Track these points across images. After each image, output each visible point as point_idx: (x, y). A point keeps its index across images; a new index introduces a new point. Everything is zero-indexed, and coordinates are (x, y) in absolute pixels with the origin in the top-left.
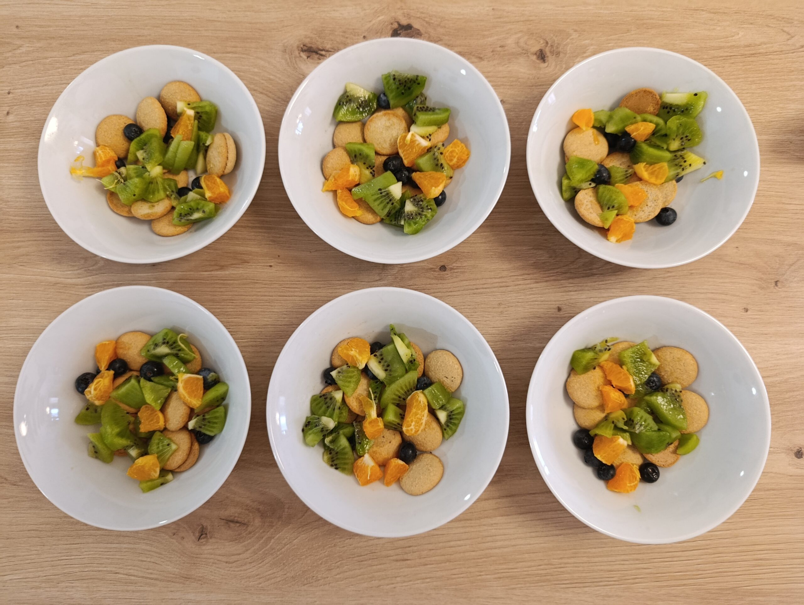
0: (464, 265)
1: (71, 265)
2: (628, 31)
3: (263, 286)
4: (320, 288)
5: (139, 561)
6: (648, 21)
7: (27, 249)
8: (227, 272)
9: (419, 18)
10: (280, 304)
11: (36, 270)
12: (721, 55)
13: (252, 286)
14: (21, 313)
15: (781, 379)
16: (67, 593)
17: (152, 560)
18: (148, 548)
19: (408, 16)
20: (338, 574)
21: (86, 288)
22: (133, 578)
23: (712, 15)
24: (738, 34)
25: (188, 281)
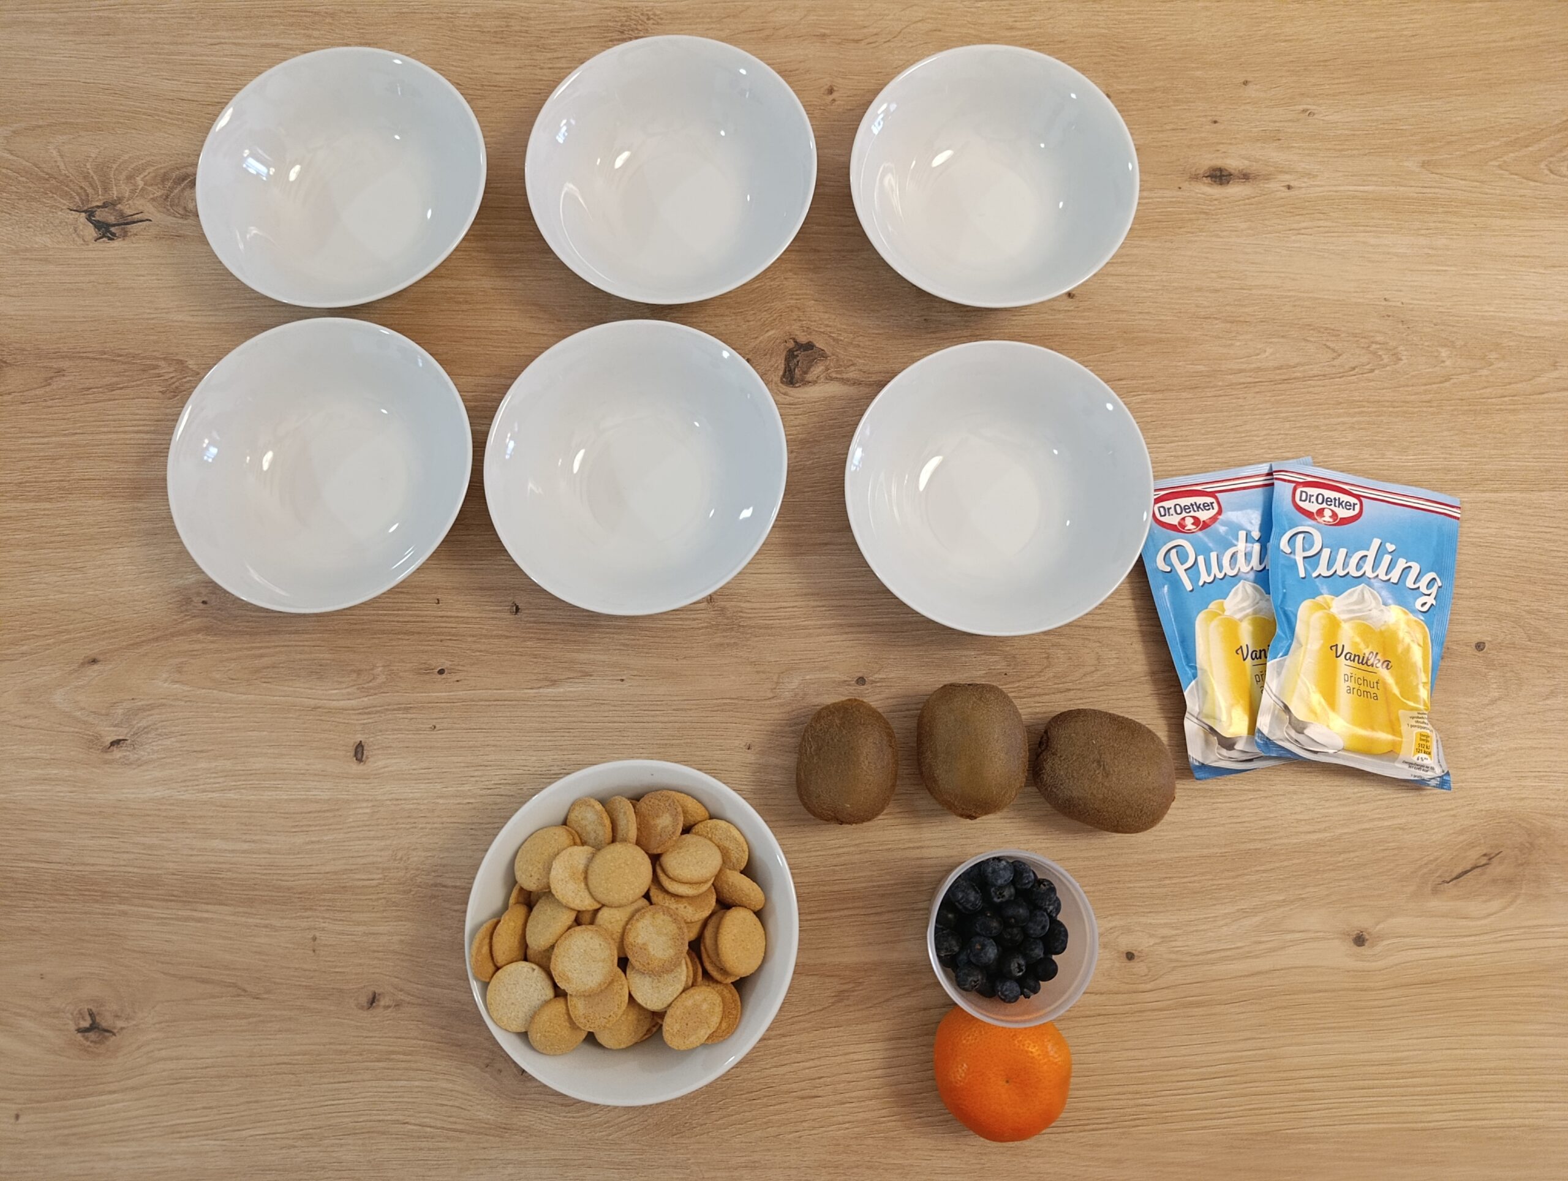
0: (890, 676)
1: (337, 681)
2: (1113, 349)
3: (614, 708)
4: (691, 710)
5: (437, 1105)
6: (1140, 334)
7: (273, 658)
8: (562, 690)
9: (823, 333)
10: (635, 734)
11: (286, 688)
12: (1242, 380)
13: (595, 709)
14: (264, 751)
15: (1332, 834)
16: (334, 1155)
17: (456, 1104)
18: (450, 1086)
19: (808, 330)
20: (721, 1118)
21: (360, 714)
22: (429, 1129)
23: (1228, 325)
24: (1265, 351)
25: (506, 703)
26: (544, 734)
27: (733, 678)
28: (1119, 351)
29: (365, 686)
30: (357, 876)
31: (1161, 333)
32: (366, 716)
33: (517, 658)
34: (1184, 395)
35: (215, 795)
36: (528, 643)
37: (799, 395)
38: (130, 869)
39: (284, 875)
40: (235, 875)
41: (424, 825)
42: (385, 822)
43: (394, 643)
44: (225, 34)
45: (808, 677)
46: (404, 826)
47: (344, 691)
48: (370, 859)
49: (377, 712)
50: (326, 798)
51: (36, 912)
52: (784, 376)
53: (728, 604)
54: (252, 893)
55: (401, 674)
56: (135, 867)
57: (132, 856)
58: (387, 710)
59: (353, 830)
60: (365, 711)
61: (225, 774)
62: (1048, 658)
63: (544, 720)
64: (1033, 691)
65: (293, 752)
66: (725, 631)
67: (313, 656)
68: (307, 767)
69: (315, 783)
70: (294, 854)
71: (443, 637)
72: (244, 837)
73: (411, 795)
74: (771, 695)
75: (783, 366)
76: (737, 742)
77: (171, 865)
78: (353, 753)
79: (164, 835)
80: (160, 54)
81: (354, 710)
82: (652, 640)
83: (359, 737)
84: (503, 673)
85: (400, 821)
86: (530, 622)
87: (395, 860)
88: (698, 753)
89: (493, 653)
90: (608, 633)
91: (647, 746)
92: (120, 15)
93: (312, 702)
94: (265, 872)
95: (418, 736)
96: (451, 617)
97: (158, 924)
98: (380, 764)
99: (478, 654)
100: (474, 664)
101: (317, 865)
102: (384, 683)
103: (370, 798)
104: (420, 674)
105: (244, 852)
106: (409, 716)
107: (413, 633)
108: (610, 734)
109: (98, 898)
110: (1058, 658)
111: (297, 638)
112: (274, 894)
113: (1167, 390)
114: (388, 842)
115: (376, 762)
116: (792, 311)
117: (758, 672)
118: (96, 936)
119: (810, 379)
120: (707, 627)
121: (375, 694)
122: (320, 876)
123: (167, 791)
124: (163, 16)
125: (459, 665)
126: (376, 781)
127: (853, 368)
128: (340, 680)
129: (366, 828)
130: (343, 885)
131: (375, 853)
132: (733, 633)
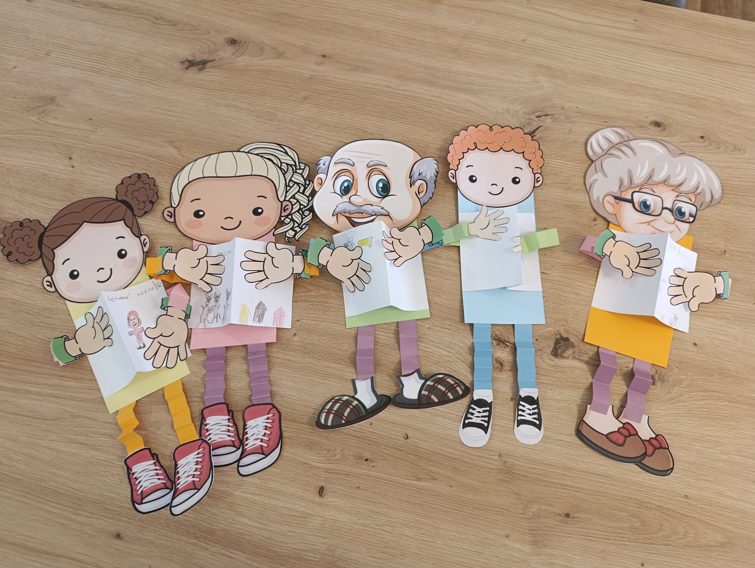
26: (410, 505)
27: (505, 498)
28: (715, 377)
29: (330, 458)
30: (309, 554)
31: (736, 373)
32: (327, 474)
33: (403, 462)
34: (745, 407)
35: (249, 496)
36: (410, 456)
37: (559, 363)
38: (202, 523)
39: (274, 544)
40: (251, 539)
41: (345, 536)
42: (327, 530)
43: (347, 440)
44: (323, 132)
45: (542, 507)
46: (335, 534)
47: (319, 458)
48: (317, 547)
49: (333, 473)
50: (301, 510)
51: (155, 533)
52: (552, 351)
53: (508, 460)
54: (257, 550)
55: (348, 456)
56: (205, 522)
57: (205, 517)
58: (338, 473)
59: (311, 530)
60: (327, 471)
61: (256, 486)
62: (661, 526)
63: (410, 497)
64: (651, 541)
65: (290, 483)
66: (505, 473)
67: (309, 437)
68: (295, 493)
69: (297, 502)
70: (281, 535)
71: (370, 443)
72: (259, 520)
73: (342, 520)
74: (521, 512)
75: (553, 346)
76: (501, 532)
77: (221, 525)
78: (318, 491)
79: (221, 510)
80: (293, 135)
81: (322, 469)
82: (469, 469)
83: (322, 484)
84: (395, 468)
85: (334, 531)
86: (412, 445)
87: (328, 550)
88: (482, 533)
89: (392, 457)
90: (448, 460)
91: (457, 523)
92: (278, 113)
93: (304, 460)
94: (265, 540)
95: (350, 490)
96: (376, 433)
97: (210, 554)
98: (330, 499)
99: (385, 455)
100: (382, 460)
101: (291, 544)
102: (339, 459)
103: (322, 516)
104: (356, 458)
105: (257, 528)
106: (348, 479)
107: (357, 437)
108: (441, 512)
109: (185, 533)
110: (666, 527)
111: (303, 427)
112: (268, 553)
113: (736, 402)
114: (327, 541)
115: (328, 498)
116: (561, 321)
117: (517, 499)
118: (180, 552)
119: (565, 356)
120: (496, 469)
121: (334, 464)
122: (292, 550)
123: (227, 488)
124: (297, 117)
125: (375, 458)
126: (327, 508)
127: (586, 355)
128: (319, 452)
129: (318, 531)
130: (302, 557)
131: (319, 545)
132: (508, 476)
